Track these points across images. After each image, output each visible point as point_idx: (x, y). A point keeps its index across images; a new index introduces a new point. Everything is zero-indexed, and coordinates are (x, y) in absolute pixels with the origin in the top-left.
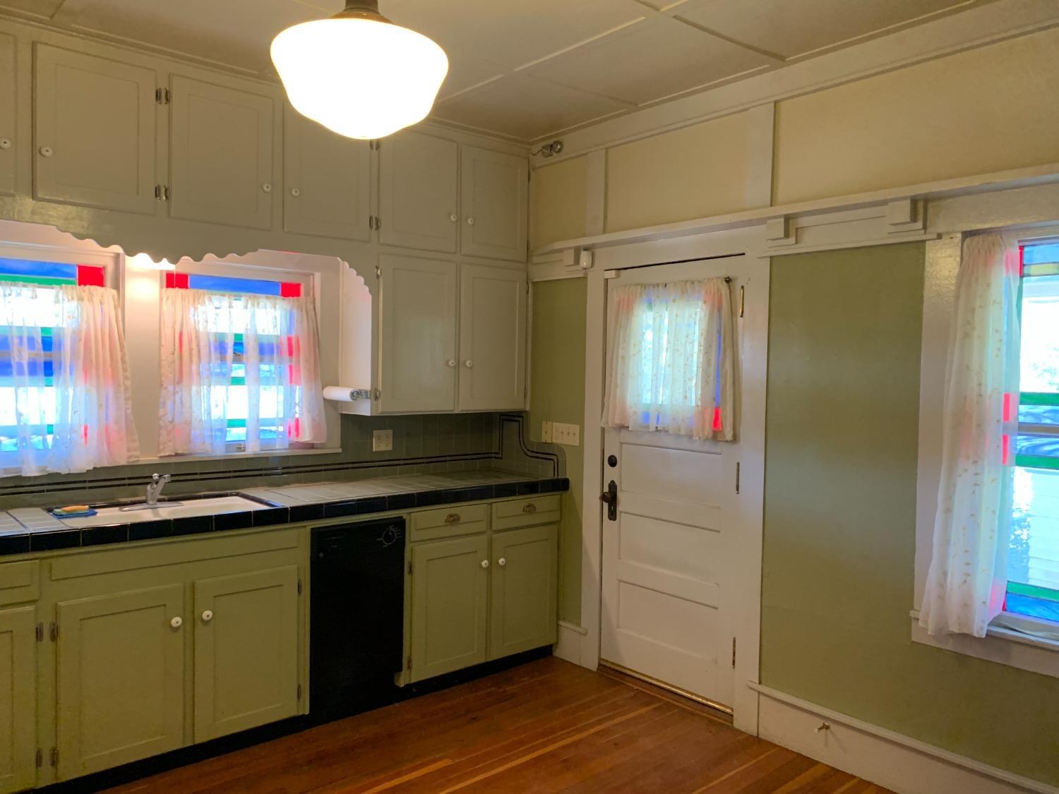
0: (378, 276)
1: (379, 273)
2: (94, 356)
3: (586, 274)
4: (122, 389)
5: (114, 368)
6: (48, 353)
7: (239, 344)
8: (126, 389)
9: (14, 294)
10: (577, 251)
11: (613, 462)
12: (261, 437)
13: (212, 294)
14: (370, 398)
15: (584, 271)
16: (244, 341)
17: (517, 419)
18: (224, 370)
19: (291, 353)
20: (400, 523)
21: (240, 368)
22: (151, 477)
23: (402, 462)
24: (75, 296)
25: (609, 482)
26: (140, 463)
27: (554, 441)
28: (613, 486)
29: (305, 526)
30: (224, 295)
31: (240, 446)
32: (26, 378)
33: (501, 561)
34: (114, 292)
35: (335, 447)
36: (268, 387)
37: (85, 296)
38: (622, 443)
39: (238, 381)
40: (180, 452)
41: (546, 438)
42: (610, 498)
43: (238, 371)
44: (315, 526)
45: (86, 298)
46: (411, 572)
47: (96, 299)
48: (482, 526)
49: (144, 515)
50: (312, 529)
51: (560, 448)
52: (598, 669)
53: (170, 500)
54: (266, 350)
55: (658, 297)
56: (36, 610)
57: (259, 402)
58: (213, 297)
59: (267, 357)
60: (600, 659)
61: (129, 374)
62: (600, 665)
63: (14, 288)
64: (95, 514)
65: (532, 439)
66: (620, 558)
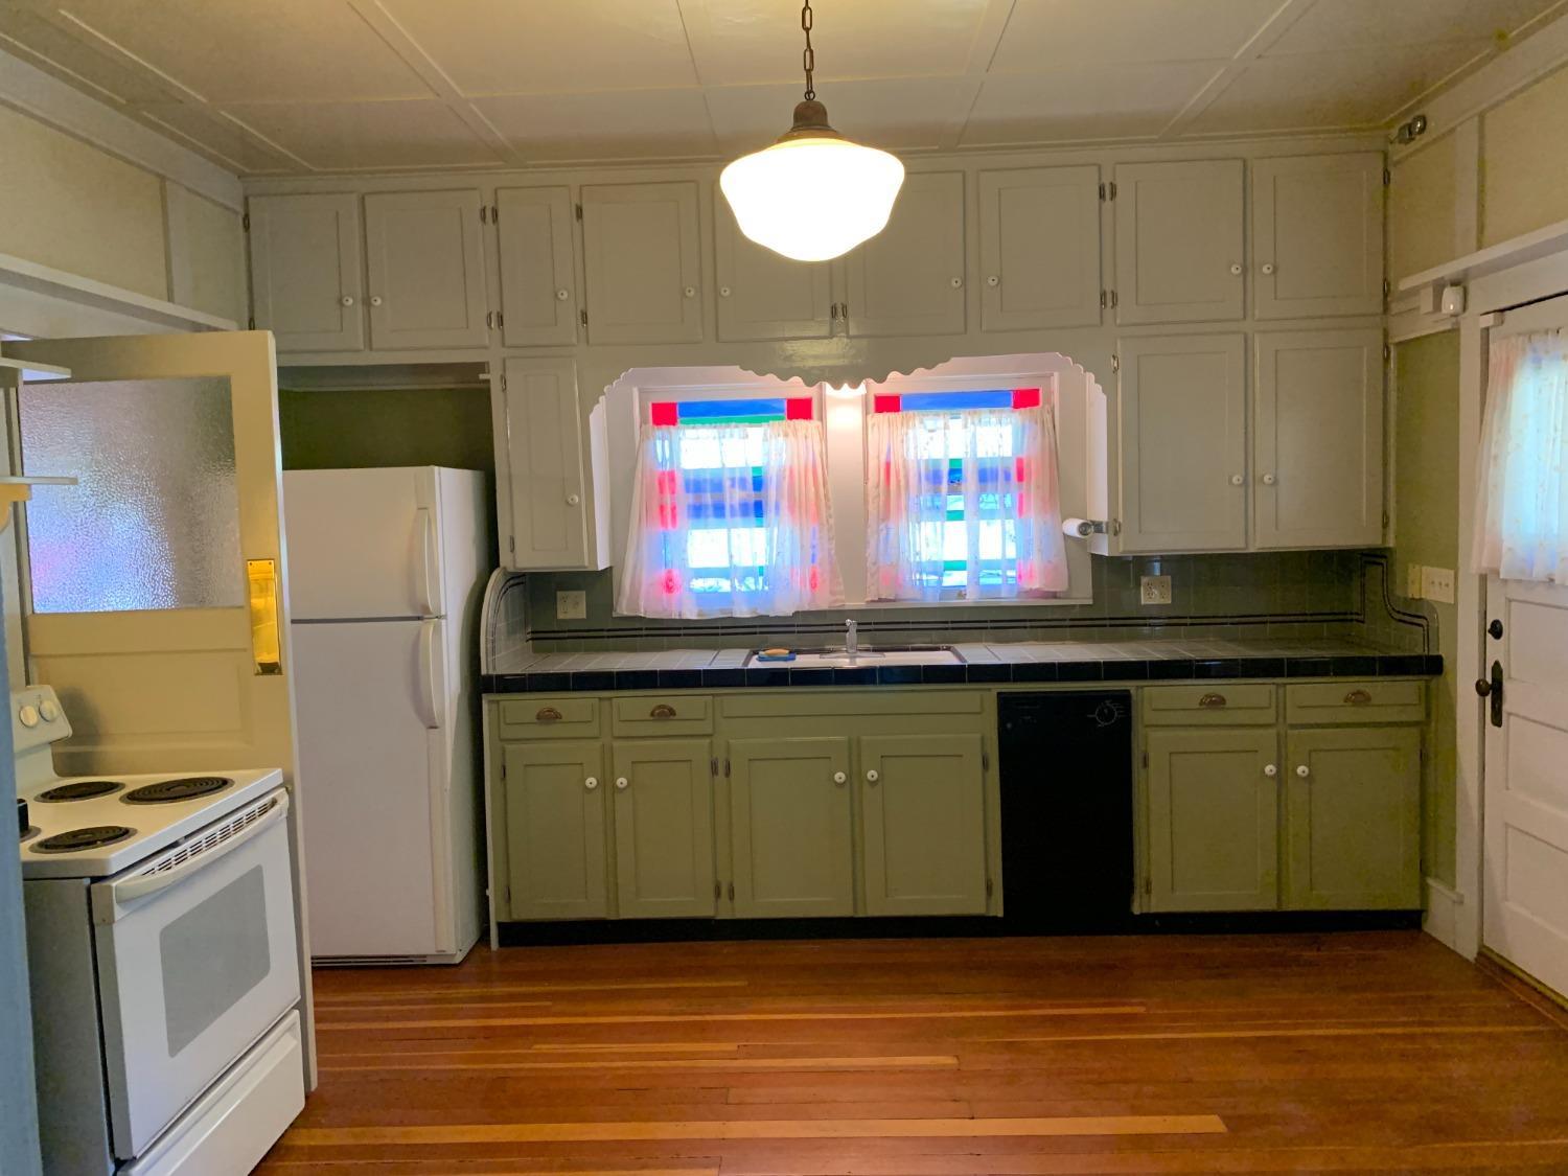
0: (1116, 370)
1: (1116, 365)
2: (797, 495)
3: (1458, 323)
4: (826, 528)
5: (817, 505)
6: (758, 493)
7: (955, 473)
8: (829, 530)
9: (727, 435)
10: (1439, 287)
11: (1496, 630)
12: (984, 581)
13: (924, 415)
14: (1107, 532)
15: (1454, 320)
16: (963, 467)
17: (1379, 560)
18: (937, 503)
19: (1020, 477)
20: (1124, 699)
21: (960, 499)
22: (844, 624)
23: (1189, 621)
24: (781, 433)
25: (1492, 664)
26: (846, 608)
27: (1423, 596)
28: (1497, 669)
29: (989, 690)
30: (938, 415)
31: (960, 591)
32: (738, 519)
33: (1302, 770)
34: (819, 423)
35: (1083, 595)
36: (991, 521)
37: (790, 431)
38: (1510, 601)
39: (957, 515)
40: (883, 597)
41: (1413, 592)
42: (1492, 688)
43: (956, 503)
44: (1003, 691)
45: (791, 434)
46: (1146, 764)
47: (801, 434)
48: (1269, 716)
49: (843, 662)
50: (999, 694)
51: (1431, 606)
52: (1476, 959)
53: (875, 650)
54: (987, 476)
55: (1547, 352)
56: (711, 743)
57: (978, 541)
58: (925, 418)
59: (990, 485)
60: (1482, 946)
61: (832, 511)
62: (1480, 954)
63: (728, 430)
64: (794, 659)
65: (1399, 592)
66: (1507, 789)
